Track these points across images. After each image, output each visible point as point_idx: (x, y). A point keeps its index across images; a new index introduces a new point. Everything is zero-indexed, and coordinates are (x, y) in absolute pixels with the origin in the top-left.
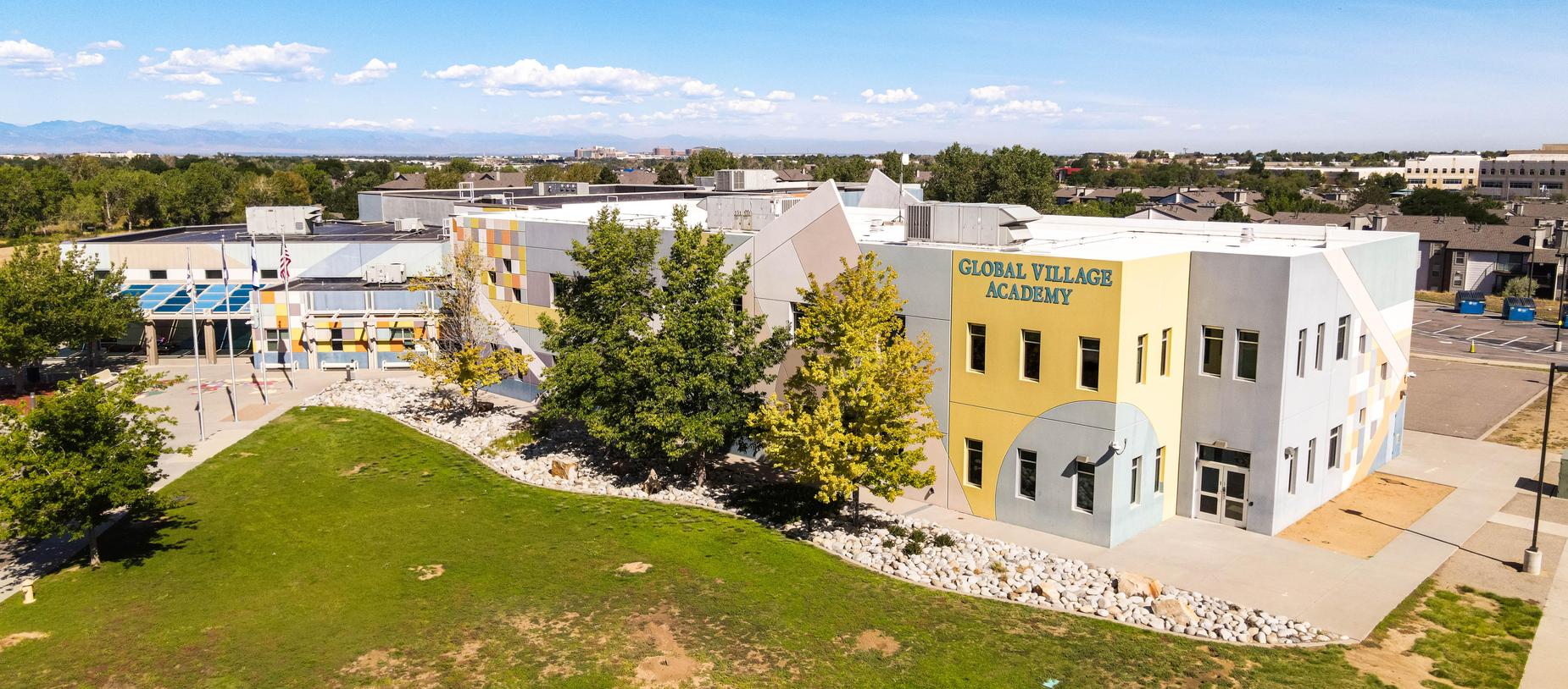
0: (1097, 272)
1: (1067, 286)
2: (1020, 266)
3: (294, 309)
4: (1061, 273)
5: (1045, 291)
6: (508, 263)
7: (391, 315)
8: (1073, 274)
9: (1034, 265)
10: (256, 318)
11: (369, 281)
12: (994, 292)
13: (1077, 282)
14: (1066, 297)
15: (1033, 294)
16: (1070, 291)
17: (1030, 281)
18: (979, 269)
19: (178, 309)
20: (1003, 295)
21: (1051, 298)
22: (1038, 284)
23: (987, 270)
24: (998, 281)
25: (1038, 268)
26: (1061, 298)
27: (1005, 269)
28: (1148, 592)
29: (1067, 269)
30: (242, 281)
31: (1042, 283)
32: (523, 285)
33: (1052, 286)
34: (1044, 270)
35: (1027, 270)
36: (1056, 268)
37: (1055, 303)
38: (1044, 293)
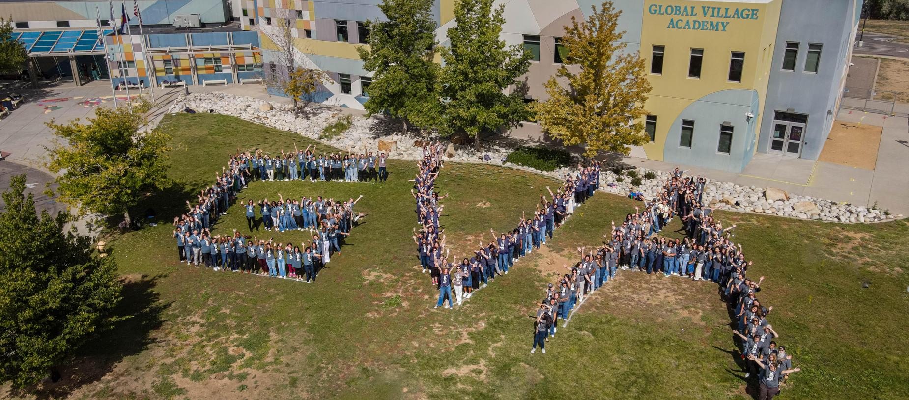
0: (749, 11)
1: (725, 20)
2: (693, 8)
3: (137, 48)
4: (722, 12)
5: (709, 24)
6: (300, 13)
7: (207, 50)
8: (731, 12)
9: (704, 8)
10: (111, 54)
11: (178, 27)
12: (673, 24)
13: (733, 17)
14: (724, 27)
15: (701, 26)
16: (728, 23)
17: (700, 18)
18: (663, 10)
19: (48, 49)
20: (679, 26)
21: (714, 27)
22: (705, 19)
23: (669, 12)
24: (676, 18)
25: (706, 9)
26: (720, 27)
27: (682, 10)
28: (784, 198)
29: (727, 10)
30: (84, 28)
31: (708, 18)
32: (313, 27)
33: (715, 20)
34: (711, 10)
35: (699, 10)
36: (719, 9)
37: (717, 30)
38: (709, 25)
